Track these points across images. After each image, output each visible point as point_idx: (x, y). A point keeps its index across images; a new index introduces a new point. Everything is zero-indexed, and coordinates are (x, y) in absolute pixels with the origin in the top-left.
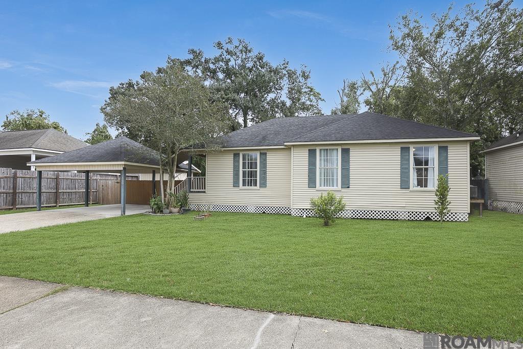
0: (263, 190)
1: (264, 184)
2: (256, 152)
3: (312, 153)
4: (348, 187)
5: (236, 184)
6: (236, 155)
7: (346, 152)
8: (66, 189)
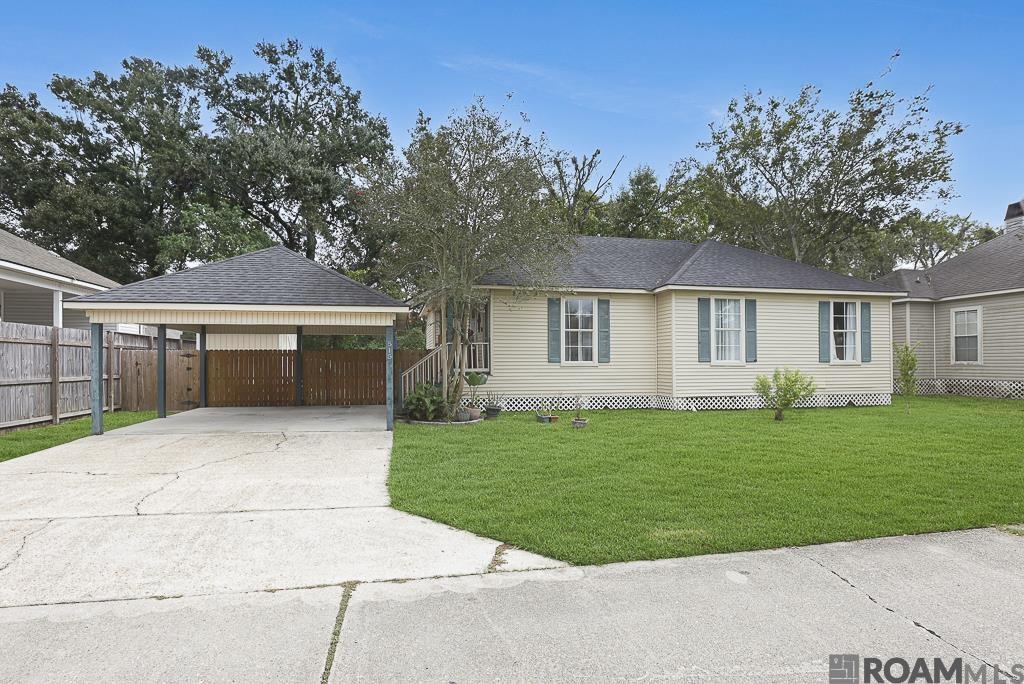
0: (604, 368)
1: (605, 357)
2: (591, 298)
3: (704, 304)
4: (755, 361)
5: (553, 356)
6: (554, 303)
7: (751, 305)
8: (68, 375)
